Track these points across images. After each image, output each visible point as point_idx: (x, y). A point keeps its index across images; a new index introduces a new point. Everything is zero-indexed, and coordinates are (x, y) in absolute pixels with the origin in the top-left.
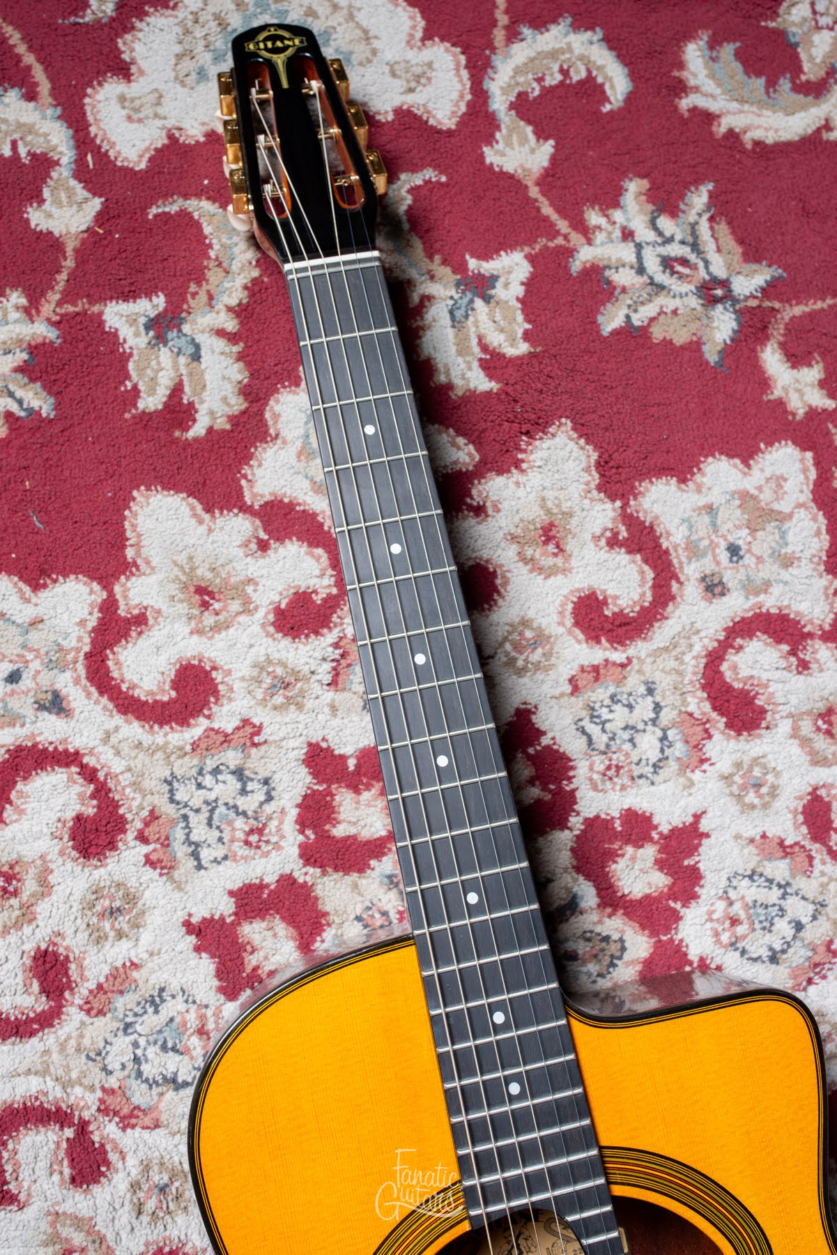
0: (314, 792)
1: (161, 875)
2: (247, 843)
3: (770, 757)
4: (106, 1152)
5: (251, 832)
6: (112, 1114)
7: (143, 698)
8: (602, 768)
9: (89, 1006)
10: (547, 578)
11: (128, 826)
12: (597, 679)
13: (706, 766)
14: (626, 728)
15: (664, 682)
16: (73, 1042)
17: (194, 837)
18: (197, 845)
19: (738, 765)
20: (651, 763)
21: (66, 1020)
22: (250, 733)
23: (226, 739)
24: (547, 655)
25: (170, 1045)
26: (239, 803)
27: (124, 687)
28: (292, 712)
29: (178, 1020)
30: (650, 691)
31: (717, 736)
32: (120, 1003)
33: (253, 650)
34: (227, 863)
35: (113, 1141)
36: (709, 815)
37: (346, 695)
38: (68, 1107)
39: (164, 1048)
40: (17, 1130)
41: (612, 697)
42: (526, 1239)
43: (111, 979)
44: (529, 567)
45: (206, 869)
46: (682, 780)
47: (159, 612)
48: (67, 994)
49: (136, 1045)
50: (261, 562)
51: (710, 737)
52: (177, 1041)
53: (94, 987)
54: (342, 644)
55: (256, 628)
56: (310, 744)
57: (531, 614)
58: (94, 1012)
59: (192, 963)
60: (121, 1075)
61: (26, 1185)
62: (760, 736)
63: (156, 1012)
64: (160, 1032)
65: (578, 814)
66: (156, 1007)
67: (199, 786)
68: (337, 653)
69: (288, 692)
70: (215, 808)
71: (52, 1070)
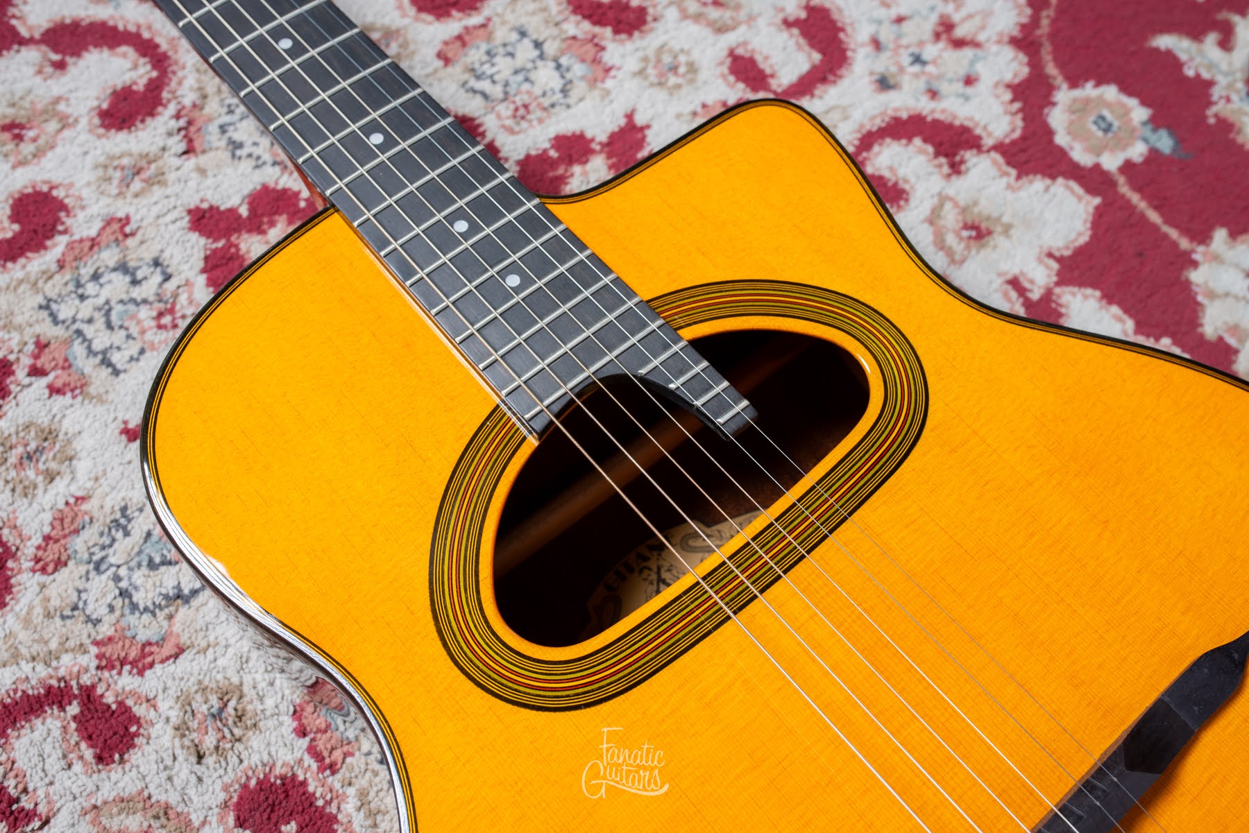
0: (215, 251)
1: (74, 397)
2: (160, 327)
3: (672, 42)
4: (128, 709)
5: (161, 315)
6: (117, 664)
8: (510, 113)
9: (41, 563)
11: (14, 367)
12: (464, 44)
13: (613, 73)
14: (516, 72)
15: (535, 25)
16: (39, 610)
17: (98, 345)
18: (104, 352)
19: (645, 59)
20: (557, 90)
21: (19, 592)
22: (120, 228)
23: (94, 243)
24: (405, 45)
25: (157, 560)
26: (134, 295)
28: (157, 192)
30: (523, 34)
31: (611, 46)
32: (79, 544)
33: (89, 157)
34: (148, 354)
35: (133, 693)
36: (640, 110)
37: (211, 154)
38: (59, 680)
39: (152, 566)
41: (488, 53)
42: (669, 570)
43: (57, 523)
45: (125, 371)
46: (596, 93)
48: (10, 564)
49: (117, 579)
50: (64, 79)
51: (603, 49)
52: (165, 552)
53: (40, 541)
54: (183, 113)
55: (84, 137)
56: (190, 212)
58: (50, 568)
60: (112, 618)
61: (41, 793)
62: (652, 30)
63: (127, 534)
64: (140, 552)
65: (507, 159)
66: (125, 528)
67: (82, 298)
68: (182, 122)
69: (145, 175)
70: (109, 310)
71: (24, 651)
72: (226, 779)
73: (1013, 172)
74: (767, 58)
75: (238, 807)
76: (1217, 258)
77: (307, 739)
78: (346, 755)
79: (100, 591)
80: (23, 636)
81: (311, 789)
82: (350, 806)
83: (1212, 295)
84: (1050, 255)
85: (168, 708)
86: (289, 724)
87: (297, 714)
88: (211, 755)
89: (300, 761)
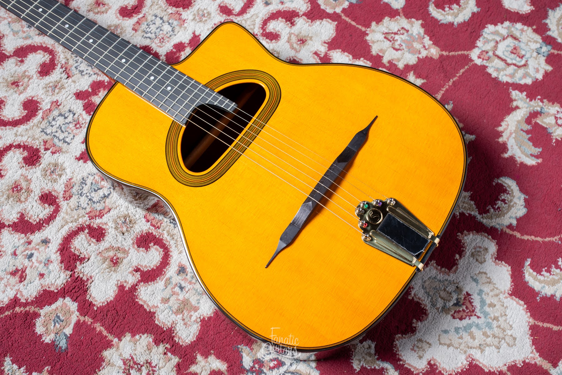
0: (85, 103)
1: (59, 153)
2: (77, 128)
3: (201, 7)
4: (101, 227)
5: (76, 125)
6: (94, 217)
7: (18, 118)
8: (158, 41)
9: (66, 198)
10: (106, 13)
11: (40, 150)
12: (140, 24)
13: (186, 21)
14: (157, 29)
15: (158, 12)
16: (69, 210)
17: (61, 138)
18: (63, 139)
19: (194, 15)
20: (171, 31)
21: (62, 207)
22: (56, 104)
23: (50, 110)
24: (122, 29)
25: (96, 189)
26: (67, 122)
27: (11, 120)
28: (63, 91)
29: (94, 182)
30: (156, 16)
31: (183, 13)
32: (74, 190)
33: (40, 86)
34: (76, 137)
35: (101, 223)
36: (197, 30)
37: (75, 76)
38: (80, 225)
39: (95, 191)
40: (70, 241)
41: (147, 25)
43: (66, 187)
44: (99, 14)
45: (71, 143)
46: (182, 29)
47: (5, 97)
48: (57, 200)
49: (87, 196)
50: (25, 65)
51: (181, 15)
52: (98, 187)
53: (63, 192)
54: (63, 66)
55: (36, 81)
56: (74, 94)
57: (109, 23)
58: (68, 198)
59: (86, 166)
60: (89, 206)
61: (85, 253)
62: (194, 5)
63: (86, 185)
64: (91, 188)
65: (161, 55)
66: (85, 183)
67: (52, 126)
68: (64, 69)
69: (58, 87)
70: (61, 127)
71: (68, 221)
72: (131, 237)
73: (310, 21)
74: (230, 5)
75: (137, 243)
76: (373, 31)
77: (150, 222)
78: (161, 224)
79: (83, 201)
80: (67, 217)
81: (154, 234)
82: (165, 235)
83: (373, 42)
84: (325, 43)
85: (111, 224)
86: (144, 220)
87: (145, 217)
88: (126, 232)
89: (149, 228)
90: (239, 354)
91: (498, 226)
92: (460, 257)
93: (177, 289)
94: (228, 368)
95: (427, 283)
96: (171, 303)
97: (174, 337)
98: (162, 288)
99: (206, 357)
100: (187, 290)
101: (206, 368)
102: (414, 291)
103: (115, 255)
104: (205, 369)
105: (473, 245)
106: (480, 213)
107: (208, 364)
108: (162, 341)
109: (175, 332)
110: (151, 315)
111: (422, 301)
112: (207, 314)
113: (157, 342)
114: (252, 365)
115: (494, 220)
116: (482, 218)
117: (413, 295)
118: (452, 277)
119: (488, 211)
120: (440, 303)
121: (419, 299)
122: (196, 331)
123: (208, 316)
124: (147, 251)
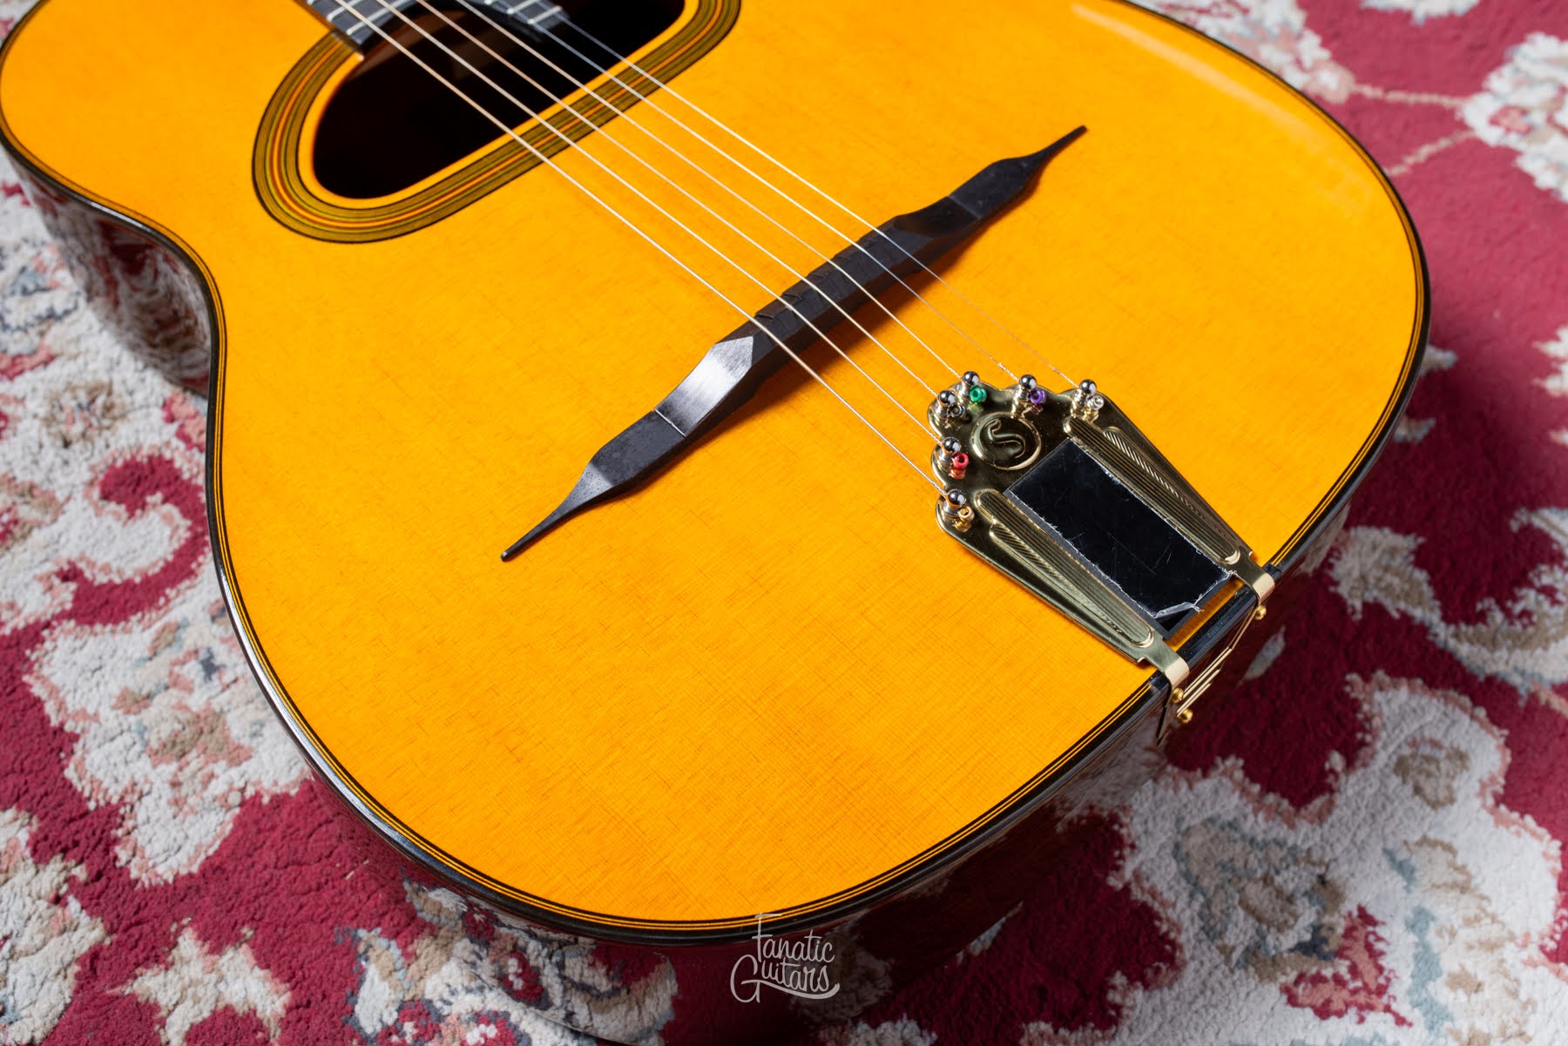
25: (31, 288)
29: (31, 267)
39: (25, 292)
52: (40, 282)
64: (14, 283)
72: (94, 461)
75: (104, 485)
77: (176, 425)
81: (177, 464)
85: (37, 406)
86: (157, 414)
87: (166, 405)
88: (78, 441)
89: (168, 444)
90: (351, 964)
91: (1516, 680)
92: (1350, 764)
93: (193, 670)
94: (289, 1009)
95: (1196, 840)
96: (149, 715)
97: (116, 841)
98: (137, 655)
99: (217, 950)
100: (228, 677)
101: (201, 991)
102: (1137, 861)
103: (9, 510)
104: (194, 995)
105: (1410, 728)
106: (1447, 619)
107: (214, 976)
108: (65, 851)
109: (129, 824)
110: (60, 742)
111: (1163, 904)
112: (276, 783)
113: (41, 850)
114: (390, 1020)
115: (1502, 654)
116: (1456, 636)
117: (1128, 874)
118: (1304, 834)
119: (1482, 617)
120: (1239, 932)
121: (1153, 893)
122: (209, 839)
123: (278, 790)
124: (132, 515)
